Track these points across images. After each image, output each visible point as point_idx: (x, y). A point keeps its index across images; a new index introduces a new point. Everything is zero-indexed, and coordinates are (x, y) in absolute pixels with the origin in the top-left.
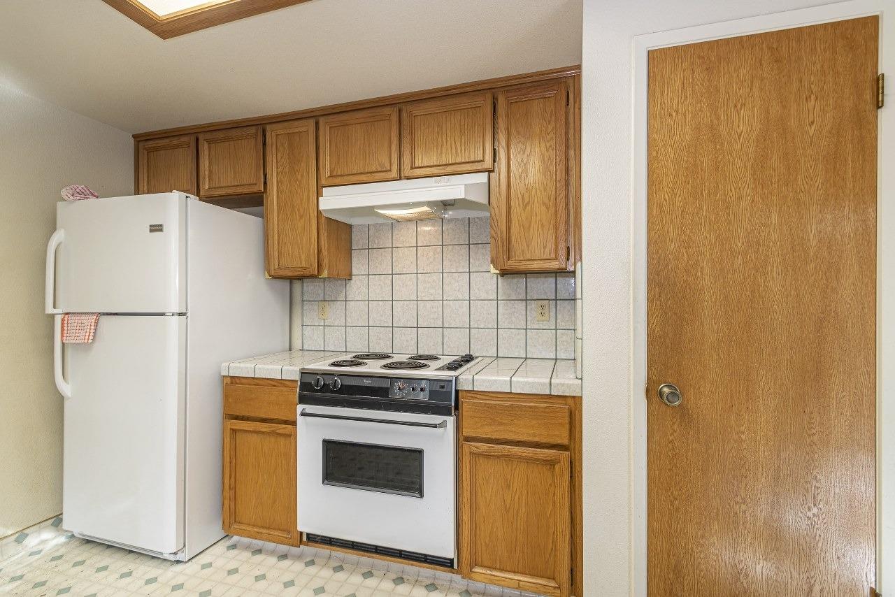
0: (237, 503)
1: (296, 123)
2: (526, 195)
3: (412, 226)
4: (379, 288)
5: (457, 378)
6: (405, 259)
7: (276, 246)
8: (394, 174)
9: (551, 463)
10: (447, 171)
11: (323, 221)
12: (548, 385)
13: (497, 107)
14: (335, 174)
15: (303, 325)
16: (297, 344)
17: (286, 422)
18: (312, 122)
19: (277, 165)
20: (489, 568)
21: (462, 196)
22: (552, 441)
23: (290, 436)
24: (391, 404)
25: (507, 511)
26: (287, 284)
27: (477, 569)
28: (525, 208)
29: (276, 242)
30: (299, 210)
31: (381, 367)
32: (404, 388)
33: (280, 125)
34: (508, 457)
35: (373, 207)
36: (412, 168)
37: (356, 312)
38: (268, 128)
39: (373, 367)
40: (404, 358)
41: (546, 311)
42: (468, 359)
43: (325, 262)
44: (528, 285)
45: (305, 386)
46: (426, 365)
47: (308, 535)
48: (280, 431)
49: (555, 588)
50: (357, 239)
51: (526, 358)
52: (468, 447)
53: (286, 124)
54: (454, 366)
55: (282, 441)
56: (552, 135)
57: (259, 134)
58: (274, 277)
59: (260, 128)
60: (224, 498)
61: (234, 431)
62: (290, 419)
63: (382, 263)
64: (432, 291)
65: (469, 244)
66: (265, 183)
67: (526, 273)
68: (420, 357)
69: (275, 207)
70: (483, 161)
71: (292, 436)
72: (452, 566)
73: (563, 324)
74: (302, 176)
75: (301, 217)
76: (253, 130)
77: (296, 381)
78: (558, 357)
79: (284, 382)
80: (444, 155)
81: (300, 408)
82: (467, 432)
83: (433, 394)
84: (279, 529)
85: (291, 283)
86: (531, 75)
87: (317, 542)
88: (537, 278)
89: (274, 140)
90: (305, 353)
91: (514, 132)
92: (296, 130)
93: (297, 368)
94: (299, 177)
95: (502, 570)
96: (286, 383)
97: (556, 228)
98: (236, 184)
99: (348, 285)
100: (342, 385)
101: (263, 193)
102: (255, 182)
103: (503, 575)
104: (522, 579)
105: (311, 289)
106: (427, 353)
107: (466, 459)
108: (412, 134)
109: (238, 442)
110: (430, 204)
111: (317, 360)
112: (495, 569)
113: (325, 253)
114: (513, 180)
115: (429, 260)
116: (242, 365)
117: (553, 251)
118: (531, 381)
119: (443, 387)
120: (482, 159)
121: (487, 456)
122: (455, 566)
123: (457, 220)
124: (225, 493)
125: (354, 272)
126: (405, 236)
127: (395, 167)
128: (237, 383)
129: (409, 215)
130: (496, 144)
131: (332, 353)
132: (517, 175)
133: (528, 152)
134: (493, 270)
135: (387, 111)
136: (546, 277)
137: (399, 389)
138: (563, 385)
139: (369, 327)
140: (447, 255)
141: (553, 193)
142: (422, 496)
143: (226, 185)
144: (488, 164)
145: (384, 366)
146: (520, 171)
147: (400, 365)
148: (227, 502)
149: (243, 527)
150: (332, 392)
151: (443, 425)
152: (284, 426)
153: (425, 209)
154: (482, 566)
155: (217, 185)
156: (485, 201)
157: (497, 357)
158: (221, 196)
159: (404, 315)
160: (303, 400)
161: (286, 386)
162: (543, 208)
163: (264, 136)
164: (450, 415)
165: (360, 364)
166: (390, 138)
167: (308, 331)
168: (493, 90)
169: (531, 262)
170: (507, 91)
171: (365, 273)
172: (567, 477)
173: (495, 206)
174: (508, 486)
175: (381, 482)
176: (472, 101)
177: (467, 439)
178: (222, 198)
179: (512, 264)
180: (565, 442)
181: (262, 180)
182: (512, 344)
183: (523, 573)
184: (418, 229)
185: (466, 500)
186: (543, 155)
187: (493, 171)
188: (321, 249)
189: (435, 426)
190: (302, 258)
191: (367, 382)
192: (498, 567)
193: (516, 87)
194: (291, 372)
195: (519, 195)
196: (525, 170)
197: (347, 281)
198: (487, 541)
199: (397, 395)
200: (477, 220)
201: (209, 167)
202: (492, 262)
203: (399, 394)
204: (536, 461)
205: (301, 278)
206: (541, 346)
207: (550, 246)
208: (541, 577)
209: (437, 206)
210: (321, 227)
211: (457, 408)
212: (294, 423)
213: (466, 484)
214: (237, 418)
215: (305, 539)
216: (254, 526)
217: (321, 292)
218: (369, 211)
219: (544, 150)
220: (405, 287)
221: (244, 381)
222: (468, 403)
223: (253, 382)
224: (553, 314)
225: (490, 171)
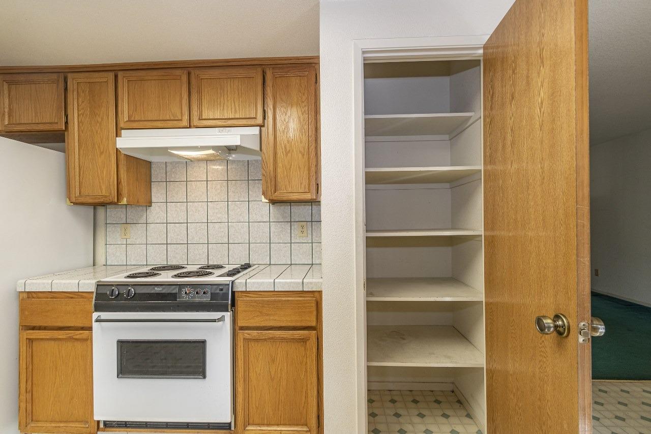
0: (34, 404)
1: (96, 74)
2: (288, 146)
3: (203, 165)
4: (176, 213)
5: (233, 282)
6: (198, 191)
7: (77, 178)
8: (185, 122)
9: (304, 341)
10: (227, 124)
11: (122, 158)
12: (301, 284)
13: (266, 79)
14: (133, 119)
15: (106, 244)
16: (101, 260)
17: (83, 329)
18: (111, 76)
19: (78, 108)
20: (259, 425)
21: (238, 143)
22: (304, 324)
23: (86, 340)
24: (178, 306)
25: (272, 379)
26: (91, 210)
27: (249, 428)
28: (287, 154)
29: (77, 173)
30: (99, 147)
31: (172, 277)
32: (190, 293)
33: (82, 75)
34: (273, 339)
35: (167, 148)
36: (200, 119)
37: (156, 232)
38: (70, 76)
39: (166, 277)
40: (194, 268)
41: (305, 229)
42: (246, 266)
43: (125, 191)
44: (292, 211)
45: (99, 296)
46: (211, 273)
47: (105, 422)
48: (77, 337)
49: (307, 431)
50: (156, 173)
51: (291, 264)
52: (242, 335)
53: (87, 74)
54: (231, 273)
55: (78, 345)
56: (305, 103)
57: (60, 81)
58: (75, 204)
59: (62, 76)
60: (20, 401)
61: (30, 341)
62: (87, 325)
63: (178, 192)
64: (219, 215)
65: (248, 180)
66: (66, 123)
67: (290, 202)
68: (209, 267)
69: (77, 144)
70: (255, 118)
71: (89, 340)
72: (230, 428)
73: (317, 239)
74: (102, 119)
75: (101, 153)
76: (55, 76)
77: (93, 292)
78: (314, 263)
79: (81, 294)
80: (225, 111)
81: (95, 315)
82: (241, 323)
83: (214, 296)
84: (77, 421)
85: (95, 209)
86: (290, 59)
87: (113, 427)
88: (299, 205)
89: (75, 87)
90: (108, 267)
91: (278, 99)
92: (97, 80)
93: (94, 281)
94: (100, 120)
95: (268, 425)
96: (84, 294)
97: (309, 170)
98: (37, 122)
99: (148, 211)
100: (135, 293)
101: (65, 131)
102: (56, 121)
103: (269, 429)
104: (283, 429)
105: (114, 214)
106: (215, 263)
107: (240, 344)
108: (199, 92)
109: (34, 348)
110: (214, 148)
111: (117, 273)
112: (263, 425)
113: (124, 183)
114: (278, 134)
115: (217, 191)
116: (38, 281)
117: (307, 187)
118: (289, 281)
119: (222, 290)
120: (255, 116)
121: (257, 340)
122: (233, 428)
123: (239, 161)
124: (21, 397)
125: (154, 199)
126: (199, 172)
127: (186, 117)
128: (33, 298)
129: (200, 157)
130: (266, 106)
131: (133, 267)
132: (281, 130)
133: (289, 114)
134: (264, 200)
135: (178, 72)
136: (305, 205)
137: (186, 293)
138: (311, 283)
139: (167, 244)
140: (231, 189)
141: (307, 145)
142: (204, 377)
143: (27, 122)
144: (259, 120)
145: (175, 276)
146: (284, 127)
147: (189, 274)
148: (23, 405)
149: (40, 424)
150: (126, 299)
151: (222, 319)
152: (81, 332)
153: (211, 152)
154: (253, 424)
155: (18, 122)
156: (258, 149)
157: (270, 264)
158: (22, 132)
159: (197, 233)
160: (98, 308)
161: (82, 297)
162: (300, 155)
163: (66, 82)
164: (227, 311)
165: (155, 275)
166: (181, 95)
167: (111, 249)
168: (263, 66)
169: (291, 194)
170: (273, 68)
171: (164, 201)
172: (315, 350)
173: (265, 152)
174: (273, 361)
175: (170, 370)
176: (247, 72)
177: (242, 328)
178: (23, 133)
179: (277, 196)
180: (314, 324)
181: (64, 120)
182: (281, 255)
183: (285, 425)
184: (208, 167)
185: (240, 376)
186: (299, 118)
187: (263, 126)
188: (121, 181)
189: (214, 321)
190: (103, 188)
191: (158, 290)
192: (266, 422)
193: (281, 66)
194: (88, 284)
195: (283, 145)
196: (287, 127)
197: (148, 207)
198: (257, 405)
199: (184, 298)
200: (254, 162)
201: (9, 105)
202: (263, 194)
203: (186, 298)
204: (293, 340)
205: (104, 205)
206: (301, 254)
207: (305, 182)
208: (297, 425)
209: (222, 150)
210: (120, 163)
211: (233, 304)
212: (90, 329)
213: (240, 363)
214: (34, 328)
215: (102, 426)
216: (51, 422)
217: (123, 216)
218: (164, 151)
219: (300, 113)
220: (198, 213)
221: (40, 295)
222: (241, 300)
223: (50, 295)
224: (310, 232)
225: (261, 126)
